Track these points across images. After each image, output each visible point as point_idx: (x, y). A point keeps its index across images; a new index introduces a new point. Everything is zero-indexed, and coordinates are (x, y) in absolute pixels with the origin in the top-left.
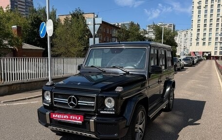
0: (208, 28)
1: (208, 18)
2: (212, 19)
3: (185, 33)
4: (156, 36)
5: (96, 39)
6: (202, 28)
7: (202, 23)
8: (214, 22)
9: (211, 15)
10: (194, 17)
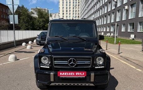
0: (68, 13)
1: (68, 7)
2: (70, 8)
3: (55, 15)
4: (38, 16)
5: (15, 16)
6: (65, 12)
7: (65, 10)
8: (72, 9)
9: (70, 5)
10: (60, 5)
